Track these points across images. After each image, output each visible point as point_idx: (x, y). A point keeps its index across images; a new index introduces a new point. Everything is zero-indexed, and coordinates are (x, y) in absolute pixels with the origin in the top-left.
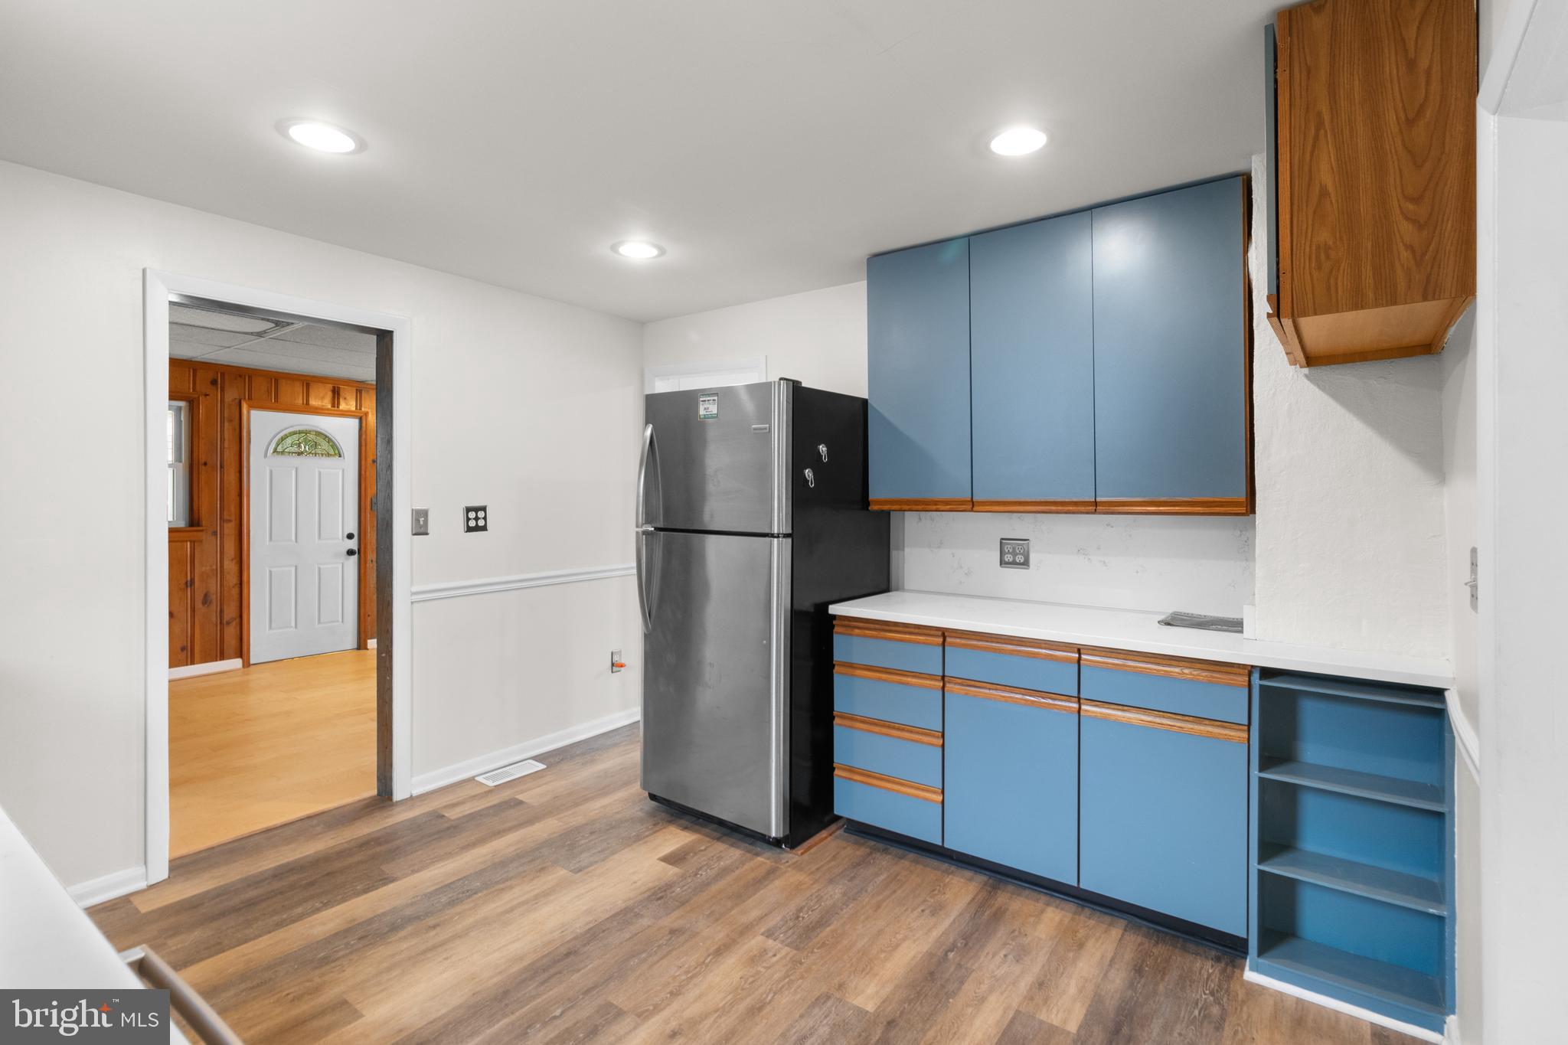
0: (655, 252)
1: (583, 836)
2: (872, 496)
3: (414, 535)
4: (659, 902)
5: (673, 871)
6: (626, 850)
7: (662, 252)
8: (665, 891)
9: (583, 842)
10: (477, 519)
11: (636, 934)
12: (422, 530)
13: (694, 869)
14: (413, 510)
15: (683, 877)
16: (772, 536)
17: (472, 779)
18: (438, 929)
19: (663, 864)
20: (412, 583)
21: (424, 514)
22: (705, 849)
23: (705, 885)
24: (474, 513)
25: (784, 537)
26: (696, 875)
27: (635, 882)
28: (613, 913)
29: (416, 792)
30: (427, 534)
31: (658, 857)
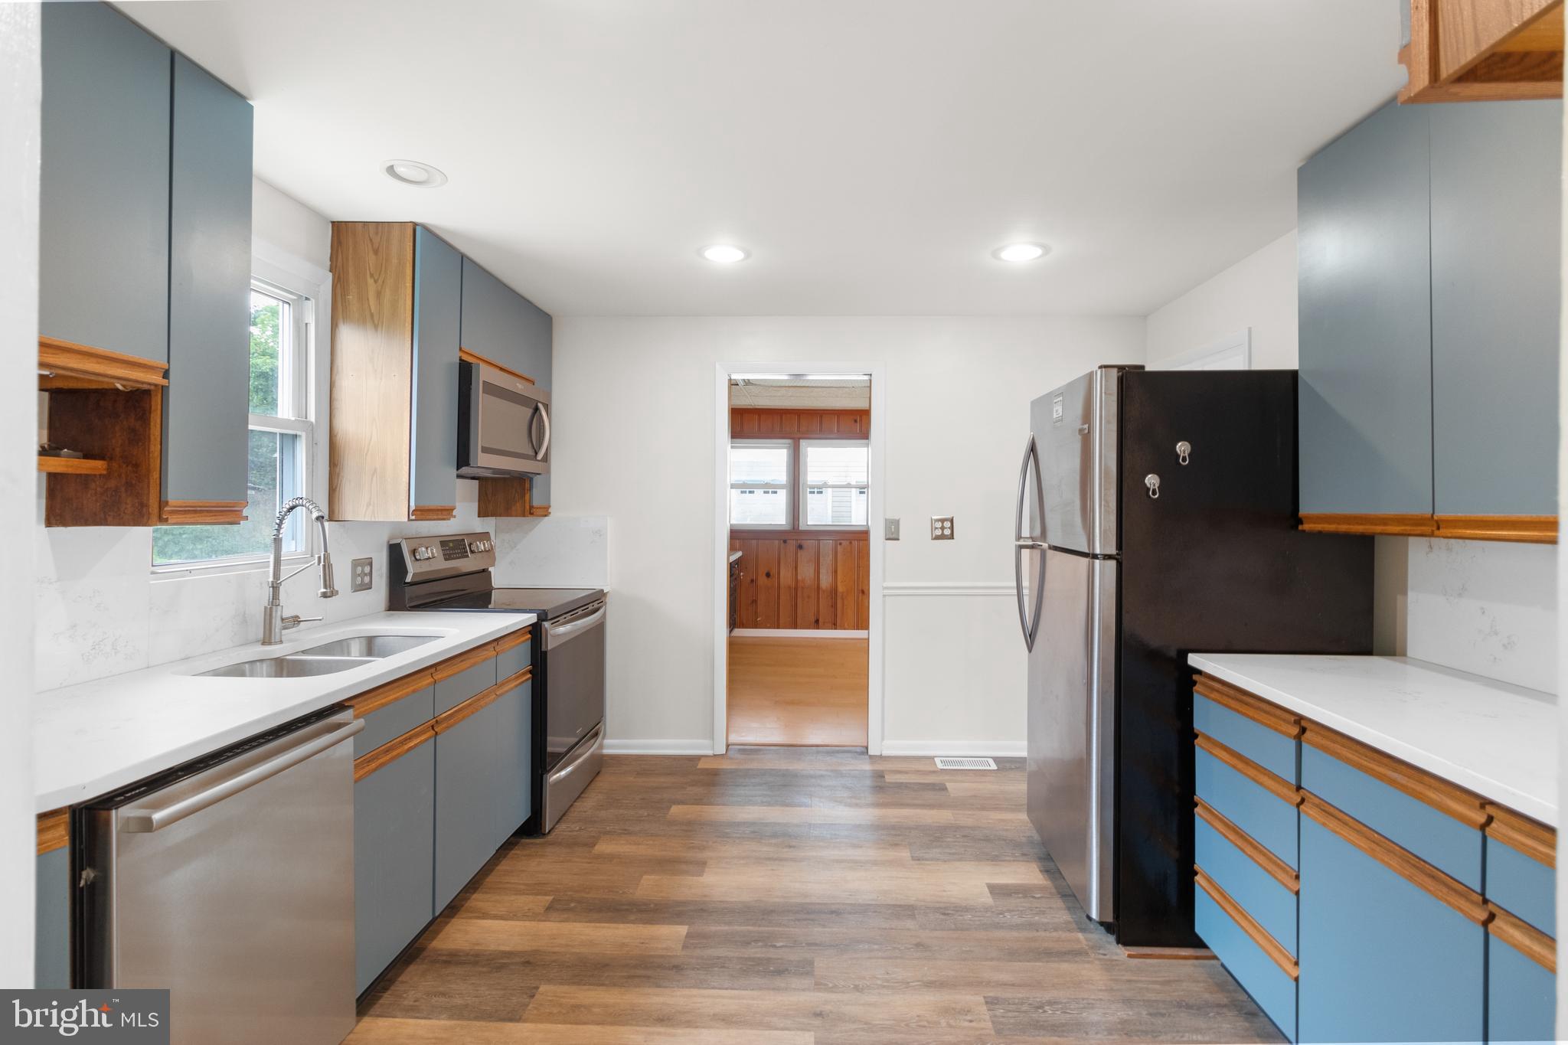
0: (1039, 252)
1: (955, 836)
2: (1304, 510)
3: (887, 539)
4: (942, 917)
5: (987, 899)
6: (973, 863)
7: (1046, 249)
8: (957, 911)
9: (949, 839)
10: (943, 528)
11: (892, 929)
12: (894, 536)
13: (1005, 909)
14: (886, 520)
15: (987, 909)
16: (1095, 556)
17: (932, 758)
18: (792, 849)
19: (986, 889)
20: (884, 581)
21: (897, 523)
22: (1039, 898)
23: (998, 926)
24: (940, 523)
25: (1104, 559)
26: (1001, 914)
27: (945, 891)
28: (898, 903)
29: (885, 753)
30: (898, 539)
31: (988, 882)
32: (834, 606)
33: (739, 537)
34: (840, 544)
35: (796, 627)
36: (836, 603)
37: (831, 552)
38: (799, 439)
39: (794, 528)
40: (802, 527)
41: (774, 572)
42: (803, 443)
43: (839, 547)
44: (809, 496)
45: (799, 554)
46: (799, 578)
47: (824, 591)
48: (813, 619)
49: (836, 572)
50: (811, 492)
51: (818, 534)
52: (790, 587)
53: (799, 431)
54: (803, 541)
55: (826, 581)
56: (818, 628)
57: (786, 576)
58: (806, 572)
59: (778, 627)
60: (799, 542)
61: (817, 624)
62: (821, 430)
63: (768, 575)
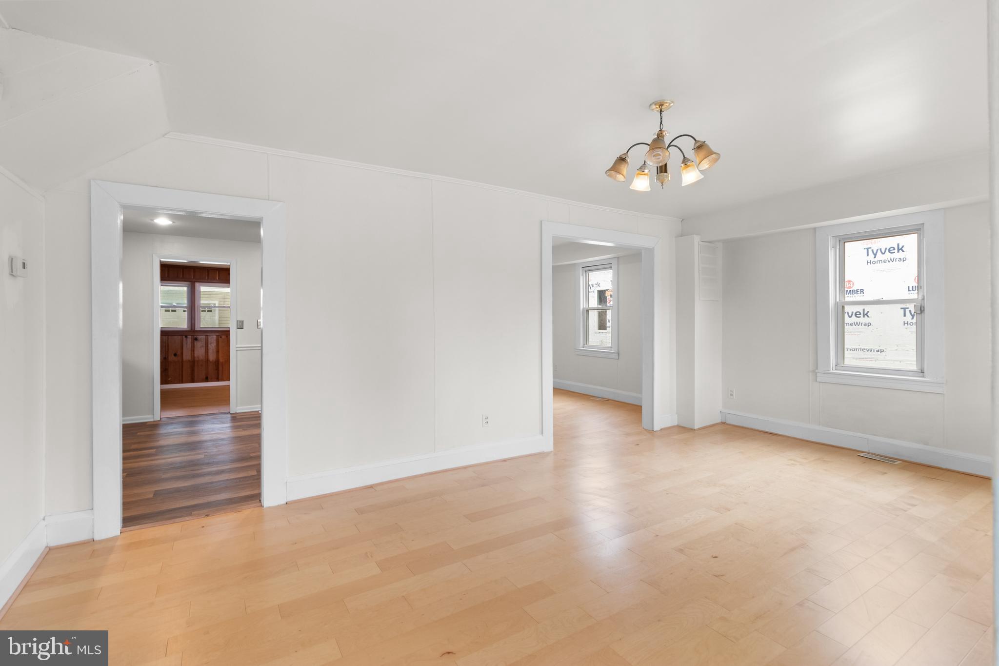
32: (217, 369)
33: (166, 334)
34: (221, 337)
35: (193, 382)
36: (218, 368)
37: (215, 342)
38: (195, 282)
39: (192, 329)
40: (197, 329)
41: (179, 353)
42: (197, 284)
43: (220, 339)
44: (202, 314)
45: (195, 343)
46: (195, 355)
47: (211, 362)
48: (204, 377)
49: (218, 352)
50: (202, 311)
51: (207, 333)
52: (189, 361)
53: (194, 277)
54: (197, 336)
55: (212, 357)
56: (207, 382)
57: (187, 356)
58: (200, 352)
59: (182, 383)
60: (195, 336)
61: (207, 380)
62: (208, 278)
63: (175, 355)
